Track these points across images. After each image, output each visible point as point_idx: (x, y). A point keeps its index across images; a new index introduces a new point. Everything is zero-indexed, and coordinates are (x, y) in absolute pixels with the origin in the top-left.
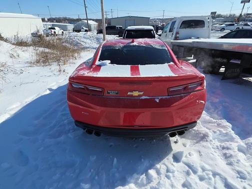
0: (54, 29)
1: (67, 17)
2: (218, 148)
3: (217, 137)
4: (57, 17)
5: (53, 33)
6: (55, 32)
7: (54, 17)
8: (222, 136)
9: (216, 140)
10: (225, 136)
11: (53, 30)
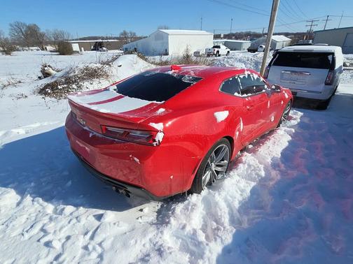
0: (219, 47)
1: (252, 31)
2: (155, 245)
3: (184, 238)
4: (239, 32)
5: (215, 52)
6: (218, 52)
7: (234, 32)
8: (191, 242)
9: (180, 240)
10: (195, 245)
11: (216, 49)
